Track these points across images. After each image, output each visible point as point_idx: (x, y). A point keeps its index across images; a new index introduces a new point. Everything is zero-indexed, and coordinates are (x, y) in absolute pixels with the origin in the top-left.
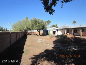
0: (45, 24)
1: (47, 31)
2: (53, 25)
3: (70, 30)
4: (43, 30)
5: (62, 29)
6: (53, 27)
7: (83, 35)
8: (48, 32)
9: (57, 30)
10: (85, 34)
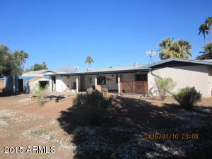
0: (14, 57)
1: (21, 82)
2: (36, 65)
3: (86, 77)
4: (5, 79)
5: (68, 76)
6: (35, 70)
7: (124, 91)
8: (25, 83)
9: (54, 78)
10: (129, 88)
